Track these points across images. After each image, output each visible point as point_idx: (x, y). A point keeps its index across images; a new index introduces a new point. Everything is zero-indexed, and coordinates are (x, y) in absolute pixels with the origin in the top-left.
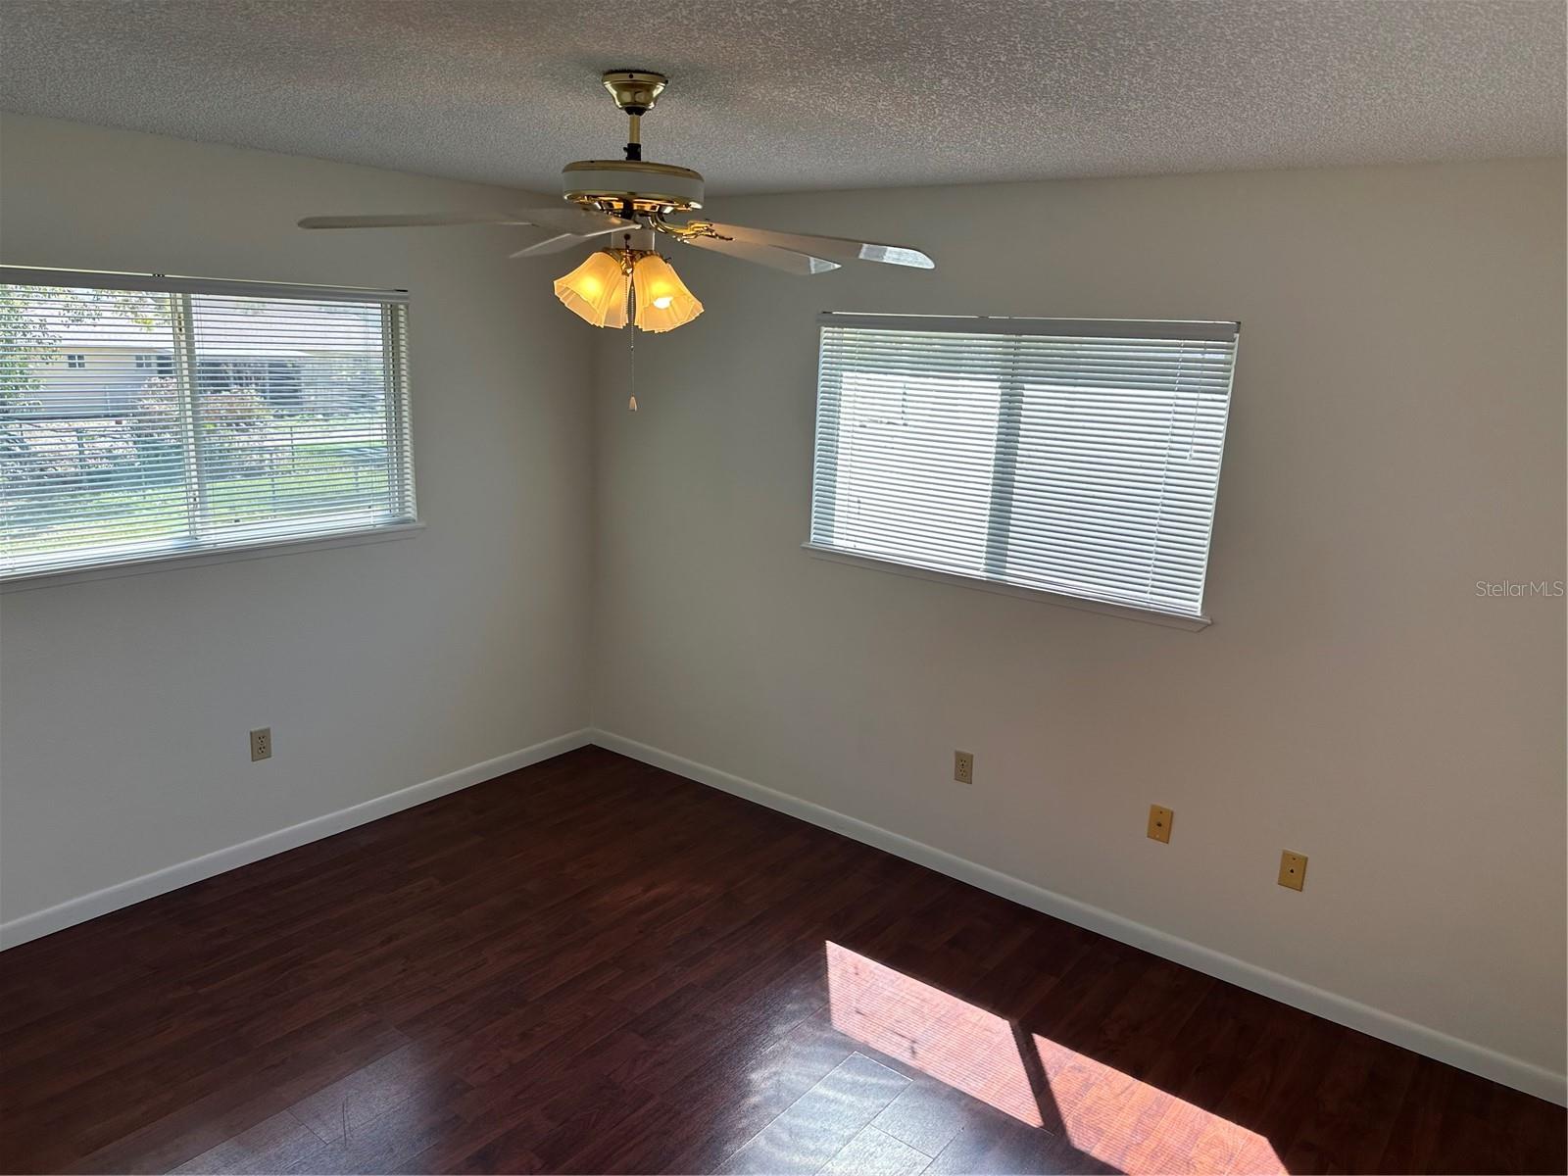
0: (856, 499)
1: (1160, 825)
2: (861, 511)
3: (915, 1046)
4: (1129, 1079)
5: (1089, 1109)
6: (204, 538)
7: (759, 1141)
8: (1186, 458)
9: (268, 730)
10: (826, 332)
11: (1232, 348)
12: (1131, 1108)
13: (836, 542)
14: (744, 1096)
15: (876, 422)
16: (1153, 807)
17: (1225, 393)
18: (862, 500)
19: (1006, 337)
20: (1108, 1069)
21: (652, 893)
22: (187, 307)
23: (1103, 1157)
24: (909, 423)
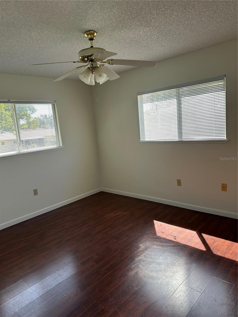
0: (149, 130)
1: (224, 187)
2: (150, 132)
3: (175, 237)
4: (224, 240)
5: (216, 246)
6: (21, 151)
7: (142, 257)
8: (218, 106)
9: (37, 189)
10: (139, 97)
11: (225, 81)
12: (226, 245)
13: (146, 139)
14: (138, 248)
15: (151, 113)
16: (222, 184)
17: (224, 91)
18: (150, 130)
19: (176, 89)
20: (219, 238)
21: (116, 215)
22: (15, 106)
23: (220, 255)
24: (158, 111)
